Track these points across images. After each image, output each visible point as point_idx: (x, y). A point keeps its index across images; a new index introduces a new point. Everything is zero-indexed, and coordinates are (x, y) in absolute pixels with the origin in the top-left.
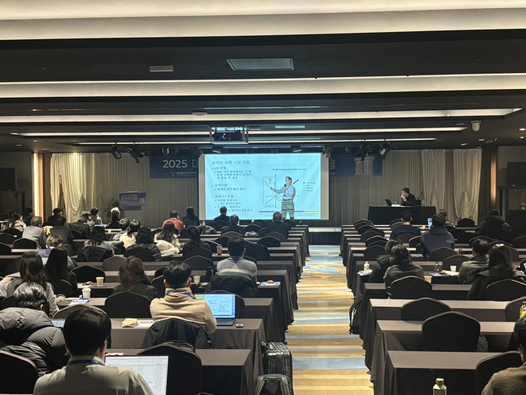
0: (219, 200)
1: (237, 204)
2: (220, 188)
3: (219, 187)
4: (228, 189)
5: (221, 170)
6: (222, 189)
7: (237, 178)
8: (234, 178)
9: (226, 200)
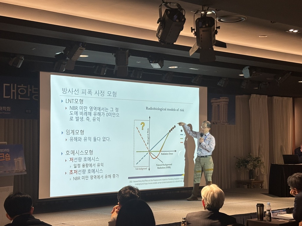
0: (71, 159)
1: (98, 165)
2: (74, 136)
3: (71, 135)
4: (85, 140)
5: (75, 105)
6: (76, 139)
7: (99, 119)
8: (94, 120)
9: (83, 160)
